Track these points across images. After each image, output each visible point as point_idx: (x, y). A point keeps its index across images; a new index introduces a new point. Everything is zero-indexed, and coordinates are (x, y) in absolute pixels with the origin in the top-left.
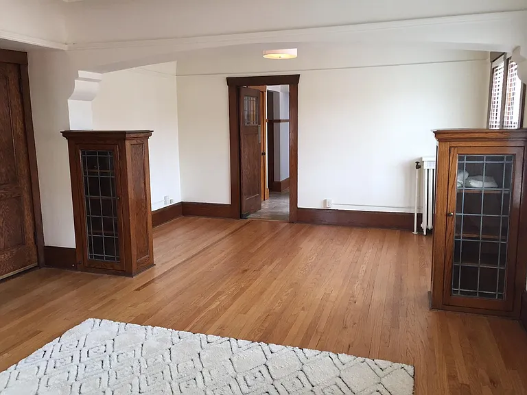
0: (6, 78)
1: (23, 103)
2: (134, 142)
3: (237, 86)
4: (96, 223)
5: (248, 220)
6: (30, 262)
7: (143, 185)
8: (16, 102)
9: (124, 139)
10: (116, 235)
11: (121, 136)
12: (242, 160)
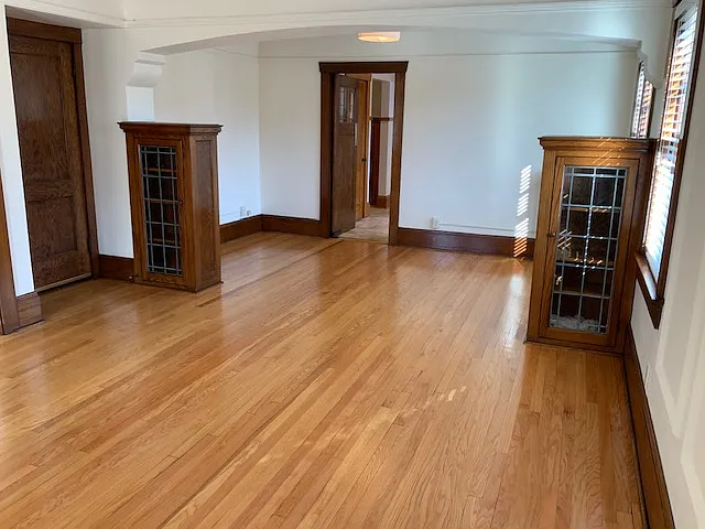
0: (58, 58)
1: (75, 87)
2: (200, 138)
3: (331, 73)
4: (156, 231)
5: (338, 240)
6: (83, 271)
7: (210, 190)
8: (68, 87)
9: (189, 134)
10: (179, 245)
11: (184, 131)
12: (335, 166)
